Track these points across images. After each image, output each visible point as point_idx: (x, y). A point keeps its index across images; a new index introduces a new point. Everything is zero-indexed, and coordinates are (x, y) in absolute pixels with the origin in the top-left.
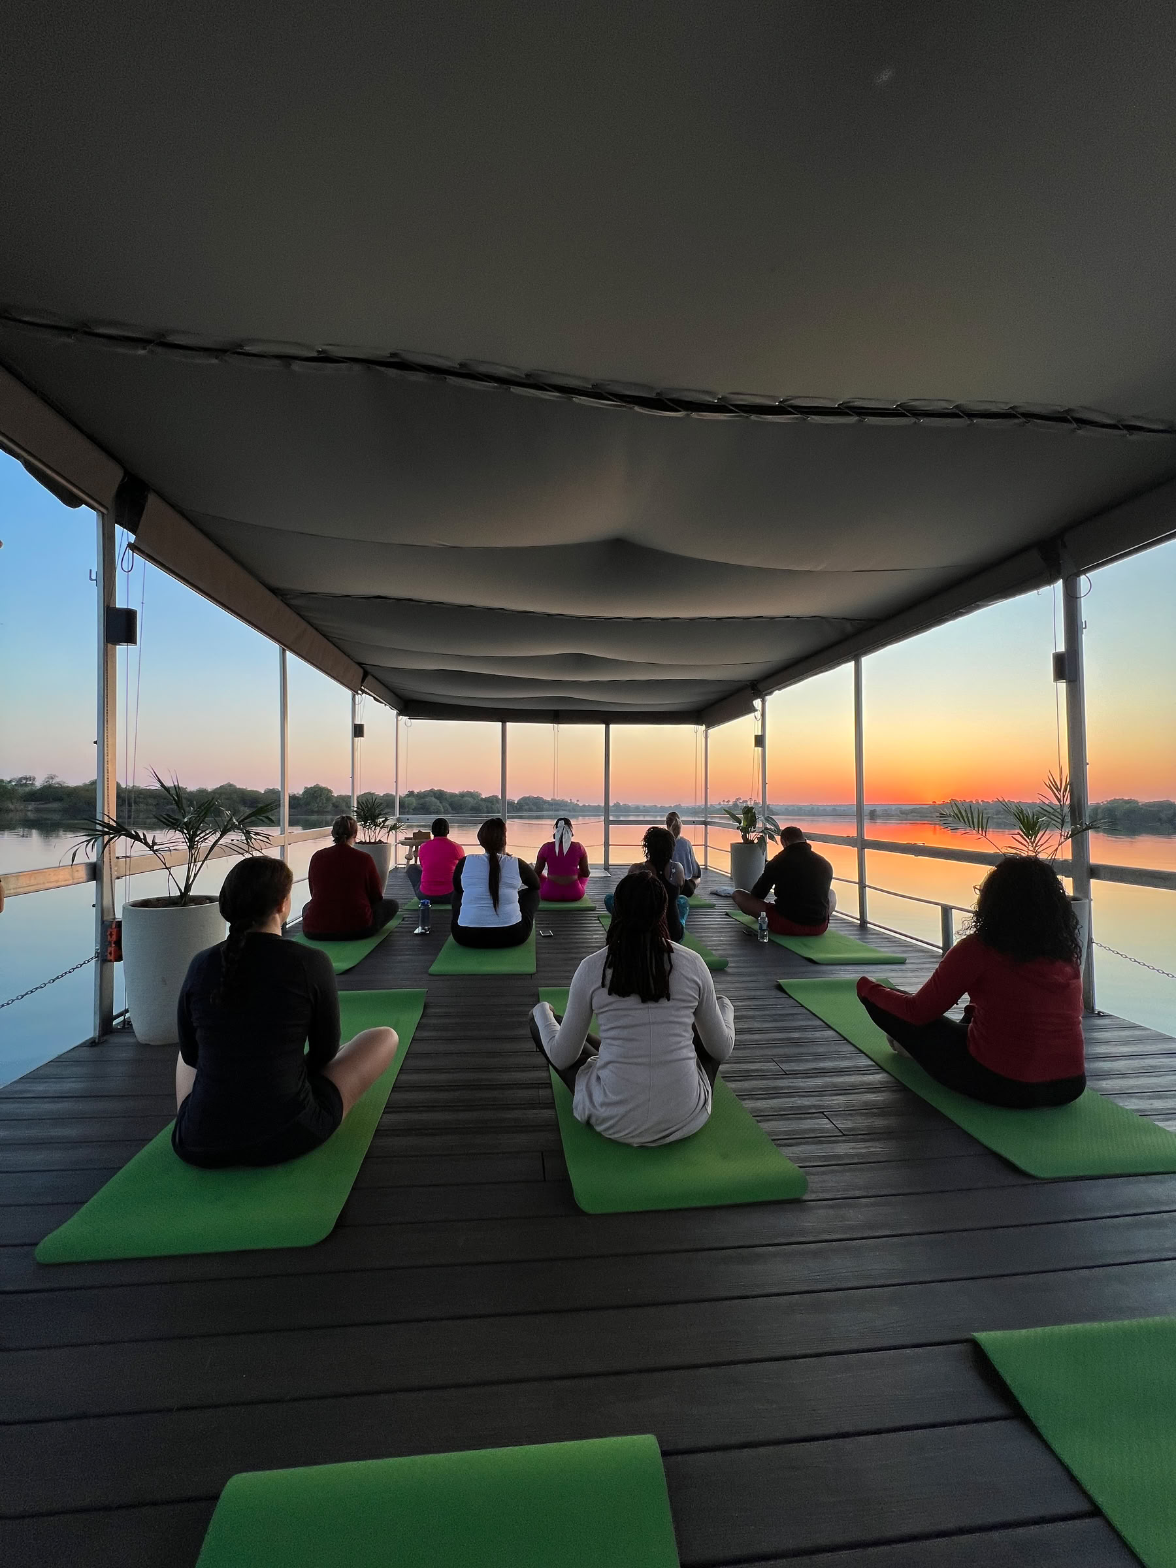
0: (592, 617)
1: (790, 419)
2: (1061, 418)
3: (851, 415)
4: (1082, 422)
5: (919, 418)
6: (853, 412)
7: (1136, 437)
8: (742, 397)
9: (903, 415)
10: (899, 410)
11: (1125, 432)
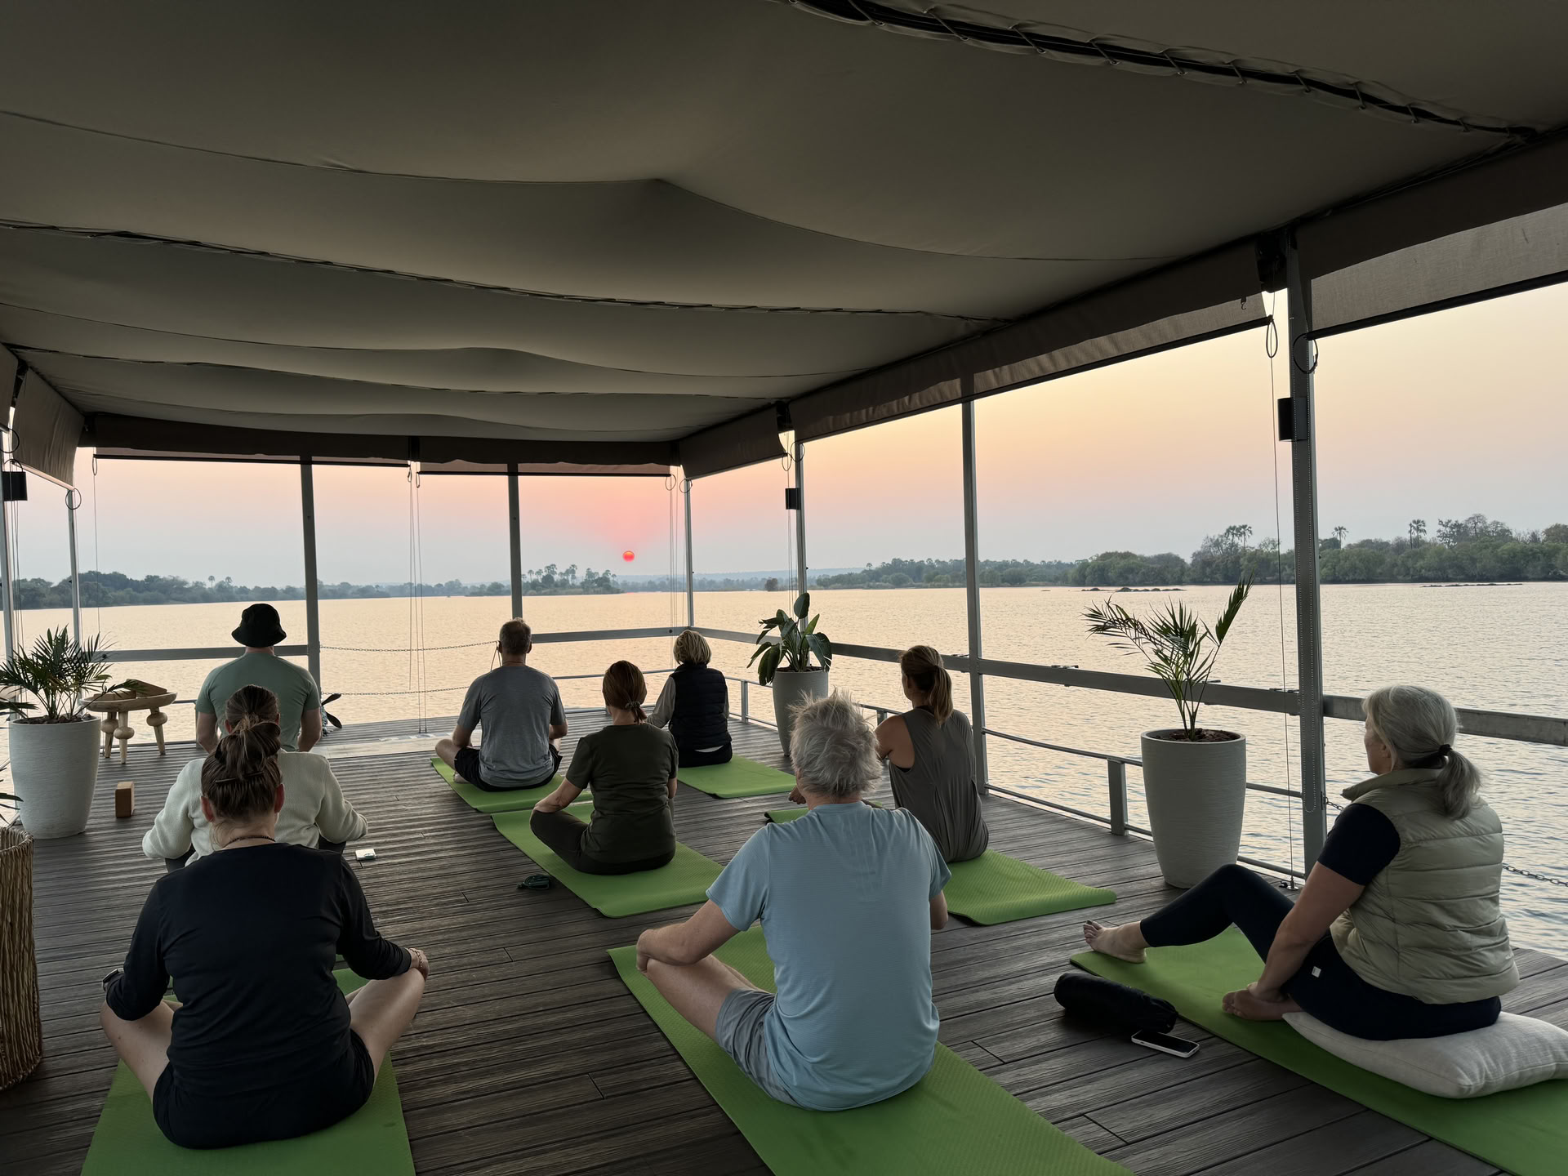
0: (562, 297)
1: (1019, 50)
2: (1349, 92)
3: (1102, 56)
4: (1370, 99)
5: (1185, 69)
6: (1105, 52)
7: (1426, 125)
8: (963, 11)
9: (1167, 64)
10: (1165, 57)
11: (1412, 118)
